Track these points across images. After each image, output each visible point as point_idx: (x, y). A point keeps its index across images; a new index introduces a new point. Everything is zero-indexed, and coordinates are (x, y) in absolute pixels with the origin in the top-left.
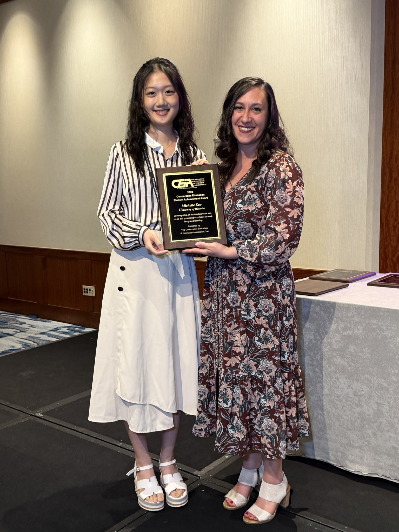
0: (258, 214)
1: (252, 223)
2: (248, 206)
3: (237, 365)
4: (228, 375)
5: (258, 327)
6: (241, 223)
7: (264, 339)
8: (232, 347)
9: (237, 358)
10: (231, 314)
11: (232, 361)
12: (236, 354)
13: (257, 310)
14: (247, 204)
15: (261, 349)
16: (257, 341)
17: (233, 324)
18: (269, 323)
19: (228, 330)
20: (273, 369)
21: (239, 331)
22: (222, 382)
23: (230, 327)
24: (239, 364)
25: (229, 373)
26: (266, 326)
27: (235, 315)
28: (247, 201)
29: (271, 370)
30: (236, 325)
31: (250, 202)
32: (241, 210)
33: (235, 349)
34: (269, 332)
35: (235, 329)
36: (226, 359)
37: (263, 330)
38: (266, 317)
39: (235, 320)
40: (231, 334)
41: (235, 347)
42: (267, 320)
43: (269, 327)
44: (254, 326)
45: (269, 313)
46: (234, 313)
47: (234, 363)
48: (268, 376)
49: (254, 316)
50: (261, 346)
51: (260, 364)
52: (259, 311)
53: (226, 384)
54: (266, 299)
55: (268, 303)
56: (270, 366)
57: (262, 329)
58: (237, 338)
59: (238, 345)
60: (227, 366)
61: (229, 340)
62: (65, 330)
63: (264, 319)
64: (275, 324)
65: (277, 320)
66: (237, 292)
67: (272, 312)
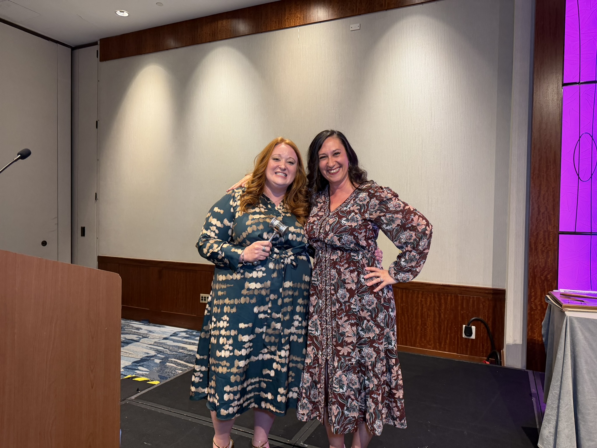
0: (360, 229)
1: (355, 236)
2: (351, 222)
3: (349, 353)
4: (342, 363)
5: (363, 319)
6: (345, 236)
7: (366, 329)
8: (343, 338)
9: (349, 347)
10: (341, 308)
11: (345, 350)
12: (348, 344)
13: (361, 304)
15: (364, 338)
16: (360, 330)
17: (343, 317)
18: (371, 316)
19: (339, 323)
20: (373, 355)
21: (349, 323)
22: (338, 370)
23: (341, 320)
24: (351, 352)
25: (343, 361)
26: (369, 318)
27: (344, 309)
28: (351, 219)
29: (372, 356)
30: (346, 318)
31: (353, 220)
32: (345, 226)
33: (346, 339)
34: (371, 323)
35: (345, 321)
36: (339, 348)
37: (365, 322)
38: (368, 310)
39: (345, 313)
40: (342, 326)
41: (346, 337)
42: (370, 313)
43: (370, 319)
44: (359, 318)
45: (372, 306)
46: (343, 307)
47: (346, 352)
48: (369, 362)
49: (359, 309)
50: (363, 335)
51: (363, 351)
52: (364, 305)
53: (341, 371)
54: (369, 295)
55: (371, 299)
56: (371, 353)
58: (347, 330)
59: (349, 335)
60: (341, 355)
61: (340, 332)
62: (184, 334)
63: (367, 312)
64: (377, 316)
65: (378, 312)
66: (345, 289)
67: (374, 306)
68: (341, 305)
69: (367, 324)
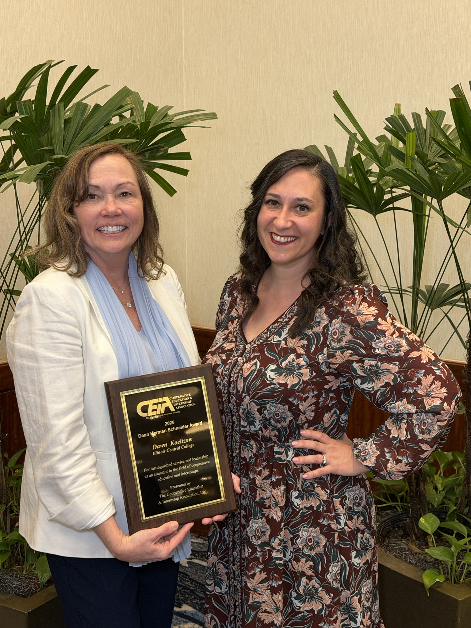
0: (303, 391)
1: (291, 405)
2: (286, 376)
5: (297, 576)
6: (271, 405)
7: (305, 595)
8: (257, 614)
10: (253, 556)
13: (294, 549)
14: (284, 374)
15: (300, 612)
16: (294, 597)
17: (258, 574)
18: (314, 568)
19: (249, 585)
21: (268, 586)
23: (253, 579)
26: (310, 573)
27: (261, 558)
28: (285, 369)
30: (264, 575)
31: (290, 371)
32: (272, 384)
33: (262, 616)
34: (315, 582)
35: (262, 582)
37: (304, 580)
38: (309, 558)
39: (261, 567)
40: (255, 590)
41: (262, 613)
42: (311, 563)
43: (314, 575)
44: (290, 575)
45: (315, 550)
46: (259, 554)
49: (290, 558)
50: (300, 607)
52: (299, 549)
54: (310, 527)
55: (313, 534)
57: (303, 578)
58: (266, 598)
59: (268, 609)
61: (251, 601)
63: (306, 562)
64: (326, 570)
65: (329, 562)
66: (264, 518)
67: (320, 549)
68: (254, 550)
69: (307, 584)
